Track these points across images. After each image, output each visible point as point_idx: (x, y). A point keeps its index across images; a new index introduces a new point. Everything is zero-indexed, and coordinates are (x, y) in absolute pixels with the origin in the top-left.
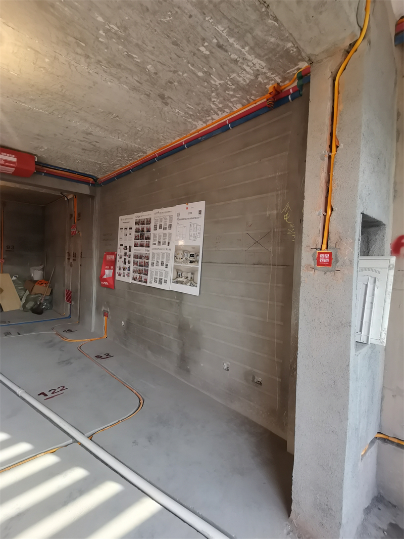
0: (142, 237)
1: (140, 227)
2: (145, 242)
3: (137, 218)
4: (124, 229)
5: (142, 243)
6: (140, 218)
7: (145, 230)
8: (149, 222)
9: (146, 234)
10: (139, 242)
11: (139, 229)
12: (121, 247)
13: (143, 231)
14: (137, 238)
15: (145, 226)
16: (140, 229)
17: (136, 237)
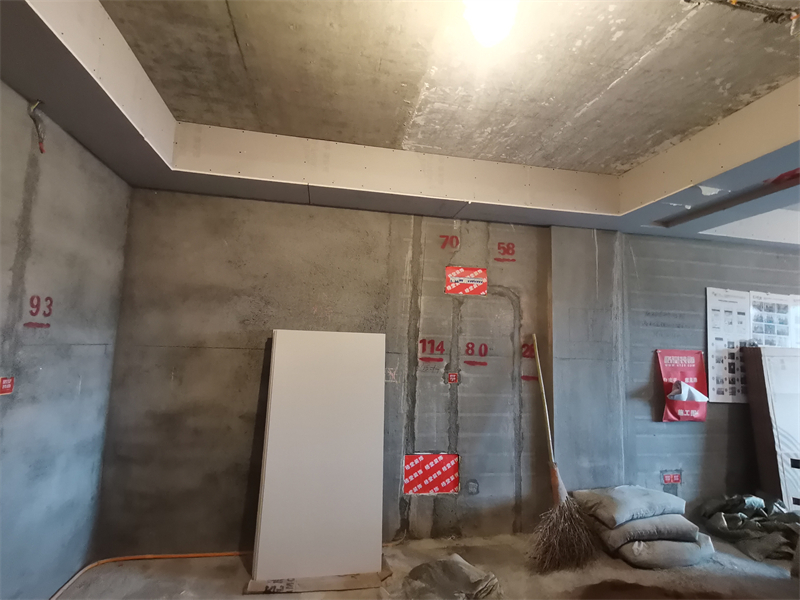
0: (769, 329)
1: (765, 315)
2: (776, 338)
3: (756, 300)
4: (722, 311)
5: (770, 339)
6: (763, 300)
7: (776, 320)
8: (784, 309)
9: (777, 327)
10: (763, 337)
11: (761, 317)
12: (719, 342)
13: (770, 320)
14: (759, 330)
15: (776, 316)
16: (765, 318)
17: (755, 328)
